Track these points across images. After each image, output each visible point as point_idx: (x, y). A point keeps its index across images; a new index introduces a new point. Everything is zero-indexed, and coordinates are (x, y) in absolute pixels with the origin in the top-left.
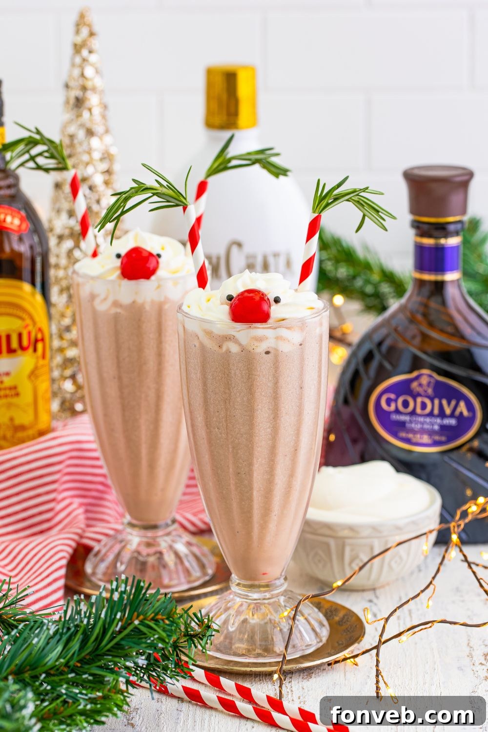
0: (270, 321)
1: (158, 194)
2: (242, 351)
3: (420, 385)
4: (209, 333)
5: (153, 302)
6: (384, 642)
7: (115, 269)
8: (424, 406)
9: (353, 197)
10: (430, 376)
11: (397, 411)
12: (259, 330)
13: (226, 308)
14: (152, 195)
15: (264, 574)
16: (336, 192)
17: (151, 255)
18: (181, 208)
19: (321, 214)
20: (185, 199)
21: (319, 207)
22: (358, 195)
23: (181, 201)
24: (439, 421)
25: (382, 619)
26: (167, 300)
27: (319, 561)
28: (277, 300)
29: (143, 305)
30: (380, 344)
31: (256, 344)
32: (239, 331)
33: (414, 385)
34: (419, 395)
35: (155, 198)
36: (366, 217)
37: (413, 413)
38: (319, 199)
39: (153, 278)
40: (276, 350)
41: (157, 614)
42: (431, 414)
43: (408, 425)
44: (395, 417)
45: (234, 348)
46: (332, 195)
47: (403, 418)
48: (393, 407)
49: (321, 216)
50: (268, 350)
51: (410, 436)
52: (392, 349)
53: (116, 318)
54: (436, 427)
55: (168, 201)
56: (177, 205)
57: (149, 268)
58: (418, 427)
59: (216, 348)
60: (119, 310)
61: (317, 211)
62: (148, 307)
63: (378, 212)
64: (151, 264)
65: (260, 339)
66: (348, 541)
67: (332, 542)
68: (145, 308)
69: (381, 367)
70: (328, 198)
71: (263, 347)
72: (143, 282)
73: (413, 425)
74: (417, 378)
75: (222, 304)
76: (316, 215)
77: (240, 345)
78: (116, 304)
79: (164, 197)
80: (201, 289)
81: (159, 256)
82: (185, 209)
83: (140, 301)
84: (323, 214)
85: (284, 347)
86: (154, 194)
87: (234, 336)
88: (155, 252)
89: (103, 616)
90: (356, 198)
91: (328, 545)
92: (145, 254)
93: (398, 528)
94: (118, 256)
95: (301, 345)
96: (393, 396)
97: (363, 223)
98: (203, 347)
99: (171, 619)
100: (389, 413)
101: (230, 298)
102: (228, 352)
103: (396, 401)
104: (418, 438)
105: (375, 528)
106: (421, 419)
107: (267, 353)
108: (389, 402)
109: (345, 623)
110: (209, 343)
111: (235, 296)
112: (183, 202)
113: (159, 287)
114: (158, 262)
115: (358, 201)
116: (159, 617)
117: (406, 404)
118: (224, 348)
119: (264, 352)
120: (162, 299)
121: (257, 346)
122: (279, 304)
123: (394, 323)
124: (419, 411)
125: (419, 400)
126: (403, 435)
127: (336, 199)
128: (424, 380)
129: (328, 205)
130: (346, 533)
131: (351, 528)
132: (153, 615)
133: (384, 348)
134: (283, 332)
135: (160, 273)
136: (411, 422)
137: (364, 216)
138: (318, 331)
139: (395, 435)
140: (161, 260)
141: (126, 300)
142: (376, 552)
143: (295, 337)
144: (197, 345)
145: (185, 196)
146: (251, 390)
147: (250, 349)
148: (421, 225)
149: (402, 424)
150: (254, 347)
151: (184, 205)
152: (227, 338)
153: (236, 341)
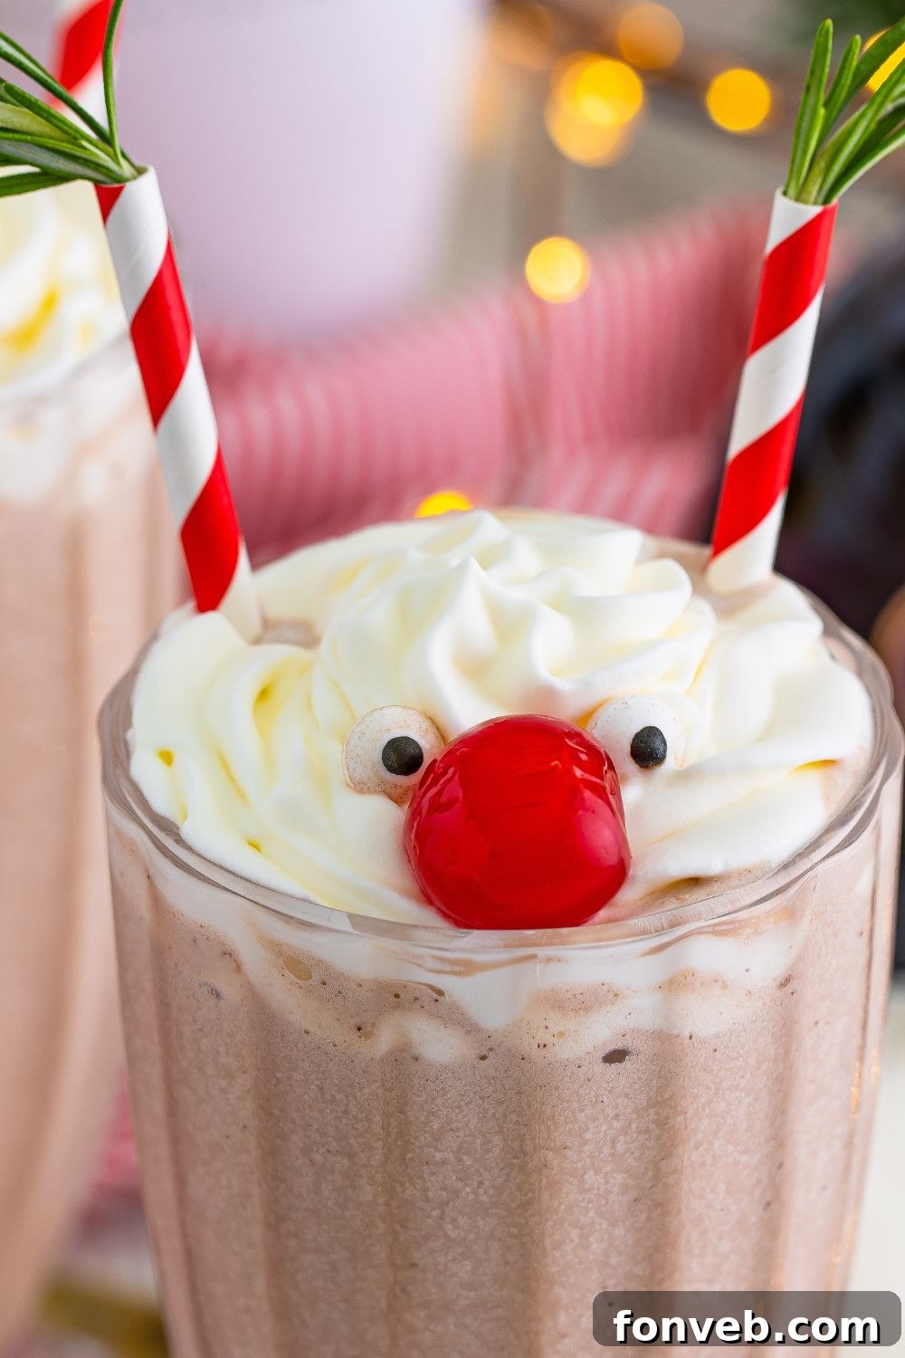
0: (628, 895)
2: (483, 1058)
4: (297, 966)
13: (386, 816)
18: (83, 193)
19: (832, 205)
20: (106, 138)
21: (822, 164)
23: (86, 162)
28: (649, 752)
31: (557, 1022)
40: (662, 1038)
45: (442, 1046)
49: (831, 213)
50: (619, 1045)
61: (814, 189)
65: (582, 1003)
71: (600, 1031)
75: (360, 787)
76: (813, 211)
77: (470, 1028)
82: (108, 197)
85: (702, 1018)
87: (441, 993)
95: (786, 982)
101: (401, 757)
102: (404, 1059)
107: (615, 1056)
110: (299, 1009)
112: (98, 166)
118: (384, 1040)
119: (602, 1053)
121: (561, 1034)
122: (660, 774)
143: (754, 959)
144: (232, 996)
147: (527, 1045)
150: (548, 1038)
151: (99, 177)
152: (397, 997)
153: (454, 1017)
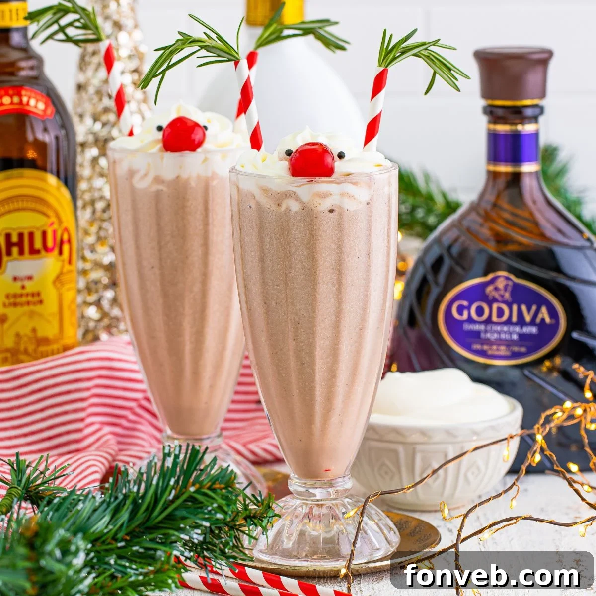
0: (334, 177)
1: (206, 48)
2: (303, 209)
3: (496, 289)
4: (265, 190)
5: (198, 177)
6: (463, 540)
7: (157, 141)
8: (500, 313)
9: (421, 50)
10: (507, 278)
11: (470, 320)
12: (322, 185)
13: (285, 164)
14: (200, 48)
15: (326, 471)
16: (404, 45)
17: (196, 125)
18: (233, 63)
19: (388, 68)
20: (238, 53)
21: (385, 60)
22: (426, 49)
23: (232, 55)
24: (517, 329)
25: (460, 516)
26: (214, 176)
27: (386, 473)
28: (341, 156)
29: (187, 181)
30: (449, 248)
31: (319, 201)
32: (300, 186)
33: (490, 289)
34: (495, 300)
35: (204, 52)
36: (437, 74)
37: (489, 321)
38: (385, 53)
39: (199, 150)
40: (341, 208)
41: (214, 483)
42: (509, 322)
43: (482, 335)
44: (467, 327)
45: (295, 206)
46: (400, 48)
47: (477, 327)
48: (465, 316)
49: (387, 70)
50: (332, 208)
51: (485, 347)
52: (463, 253)
53: (158, 195)
54: (515, 337)
55: (219, 56)
56: (229, 60)
57: (194, 140)
58: (493, 337)
59: (274, 207)
60: (161, 187)
61: (383, 65)
62: (193, 184)
63: (450, 69)
64: (197, 136)
65: (324, 196)
66: (419, 447)
67: (401, 449)
68: (190, 184)
69: (451, 271)
70: (395, 50)
71: (327, 204)
72: (188, 156)
73: (488, 335)
74: (492, 281)
75: (280, 160)
76: (382, 68)
77: (301, 202)
78: (158, 180)
79: (214, 50)
80: (256, 151)
81: (206, 128)
82: (237, 63)
83: (184, 176)
84: (391, 69)
85: (349, 206)
86: (202, 47)
87: (295, 193)
88: (202, 123)
89: (154, 482)
90: (426, 53)
91: (396, 452)
92: (190, 124)
93: (475, 433)
94: (160, 128)
95: (368, 203)
96: (465, 303)
97: (433, 83)
98: (260, 208)
99: (230, 489)
100: (462, 322)
101: (289, 153)
102: (288, 210)
103: (469, 308)
104: (493, 350)
105: (448, 432)
106: (498, 328)
107: (331, 211)
108: (460, 310)
109: (417, 533)
110: (266, 202)
111: (294, 151)
112: (235, 57)
113: (206, 160)
114: (204, 134)
115: (428, 56)
116: (217, 486)
117: (480, 312)
118: (283, 207)
119: (328, 210)
120: (210, 174)
121: (320, 204)
122: (343, 160)
123: (465, 223)
124: (495, 318)
125: (495, 306)
126: (477, 346)
127: (403, 53)
128: (501, 284)
129: (394, 58)
130: (415, 438)
131: (423, 432)
132: (210, 484)
133: (455, 250)
134: (349, 188)
135: (206, 145)
136: (486, 332)
137: (435, 73)
138: (386, 189)
139: (468, 347)
140: (207, 133)
141: (169, 175)
142: (451, 457)
143: (361, 194)
144: (253, 206)
145: (237, 50)
146: (312, 256)
147: (312, 206)
148: (495, 110)
149: (477, 334)
150: (316, 204)
151: (236, 59)
152: (286, 195)
153: (297, 198)
